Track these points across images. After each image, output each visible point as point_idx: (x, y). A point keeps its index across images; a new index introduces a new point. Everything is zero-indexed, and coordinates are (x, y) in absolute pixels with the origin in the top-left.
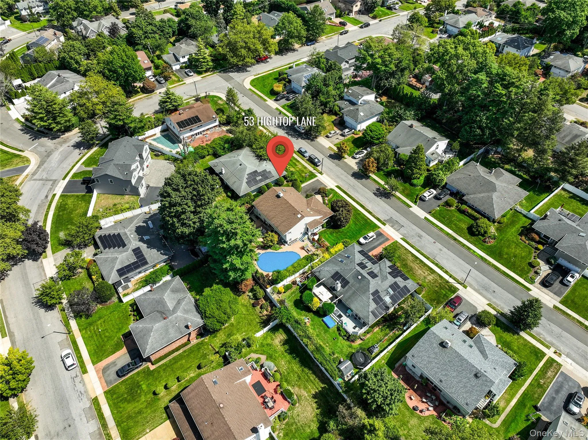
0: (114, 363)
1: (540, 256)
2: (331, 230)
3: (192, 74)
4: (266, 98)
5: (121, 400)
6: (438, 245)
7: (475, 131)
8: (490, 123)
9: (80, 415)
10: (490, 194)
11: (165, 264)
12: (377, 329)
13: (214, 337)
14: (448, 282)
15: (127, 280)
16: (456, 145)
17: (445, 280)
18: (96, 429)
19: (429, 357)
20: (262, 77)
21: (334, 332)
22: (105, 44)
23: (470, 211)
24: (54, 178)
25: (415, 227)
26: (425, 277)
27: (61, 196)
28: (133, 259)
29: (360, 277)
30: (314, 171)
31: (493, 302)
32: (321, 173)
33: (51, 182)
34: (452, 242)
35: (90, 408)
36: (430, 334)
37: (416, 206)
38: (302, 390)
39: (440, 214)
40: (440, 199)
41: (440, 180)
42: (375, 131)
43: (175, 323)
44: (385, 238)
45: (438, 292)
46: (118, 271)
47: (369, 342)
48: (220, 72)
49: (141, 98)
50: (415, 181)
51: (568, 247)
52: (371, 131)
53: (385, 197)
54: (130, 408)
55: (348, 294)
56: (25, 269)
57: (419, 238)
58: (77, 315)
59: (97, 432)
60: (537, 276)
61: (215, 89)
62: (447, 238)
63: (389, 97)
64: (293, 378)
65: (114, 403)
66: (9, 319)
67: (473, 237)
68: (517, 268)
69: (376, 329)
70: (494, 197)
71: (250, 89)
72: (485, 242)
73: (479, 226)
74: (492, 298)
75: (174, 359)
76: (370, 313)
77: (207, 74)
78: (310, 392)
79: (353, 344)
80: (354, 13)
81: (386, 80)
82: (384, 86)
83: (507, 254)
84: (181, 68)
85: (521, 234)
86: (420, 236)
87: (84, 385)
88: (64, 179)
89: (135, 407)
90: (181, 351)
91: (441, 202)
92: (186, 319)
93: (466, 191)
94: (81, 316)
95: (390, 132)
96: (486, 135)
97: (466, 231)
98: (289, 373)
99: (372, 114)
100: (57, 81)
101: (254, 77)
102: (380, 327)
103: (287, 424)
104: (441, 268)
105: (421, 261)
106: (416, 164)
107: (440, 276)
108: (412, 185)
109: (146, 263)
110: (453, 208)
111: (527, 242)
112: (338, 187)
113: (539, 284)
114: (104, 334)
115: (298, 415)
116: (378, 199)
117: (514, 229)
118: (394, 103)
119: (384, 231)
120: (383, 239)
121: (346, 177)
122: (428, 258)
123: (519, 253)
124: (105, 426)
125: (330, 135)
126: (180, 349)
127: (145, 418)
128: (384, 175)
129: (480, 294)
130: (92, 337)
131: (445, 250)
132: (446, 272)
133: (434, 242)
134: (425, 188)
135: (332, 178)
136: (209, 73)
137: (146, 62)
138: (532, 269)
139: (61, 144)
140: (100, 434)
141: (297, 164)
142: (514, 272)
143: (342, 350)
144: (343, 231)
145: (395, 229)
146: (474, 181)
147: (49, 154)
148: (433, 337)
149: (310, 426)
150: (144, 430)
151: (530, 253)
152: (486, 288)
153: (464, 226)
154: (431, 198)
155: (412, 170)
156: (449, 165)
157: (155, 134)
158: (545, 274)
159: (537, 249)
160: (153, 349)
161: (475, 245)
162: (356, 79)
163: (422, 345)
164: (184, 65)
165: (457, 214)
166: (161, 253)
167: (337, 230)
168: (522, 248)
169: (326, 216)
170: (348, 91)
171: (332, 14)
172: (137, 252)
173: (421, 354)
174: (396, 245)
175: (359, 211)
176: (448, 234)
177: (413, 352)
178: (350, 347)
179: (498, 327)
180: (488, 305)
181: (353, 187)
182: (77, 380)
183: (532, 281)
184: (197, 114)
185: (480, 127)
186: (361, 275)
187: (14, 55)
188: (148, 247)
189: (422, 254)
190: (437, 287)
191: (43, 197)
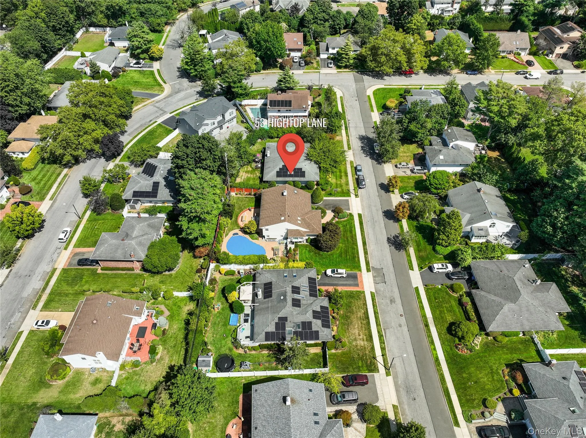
0: (84, 253)
1: (507, 401)
2: (313, 248)
3: (332, 65)
4: (375, 109)
5: (65, 280)
6: (403, 320)
7: (546, 227)
8: (567, 225)
9: (39, 274)
10: (503, 302)
11: (172, 205)
12: (267, 352)
13: (152, 276)
14: (375, 358)
15: (136, 202)
16: (524, 235)
17: (374, 354)
18: (39, 288)
19: (266, 401)
20: (391, 89)
21: (230, 330)
22: (281, 20)
23: (469, 307)
24: (166, 110)
25: (396, 290)
26: (355, 340)
27: (159, 124)
28: (149, 189)
29: (282, 298)
30: (352, 191)
31: (402, 408)
32: (356, 196)
33: (162, 112)
34: (422, 326)
35: (48, 273)
36: (284, 383)
37: (419, 272)
38: (168, 356)
39: (434, 293)
40: (450, 278)
41: (462, 258)
42: (437, 179)
43: (126, 247)
44: (356, 283)
45: (354, 360)
46: (134, 192)
47: (249, 357)
48: (357, 72)
49: (274, 73)
50: (438, 248)
51: (540, 411)
52: (434, 177)
53: (396, 248)
54: (66, 288)
55: (263, 306)
56: (97, 163)
57: (389, 302)
58: (94, 210)
59: (38, 290)
60: (481, 419)
61: (339, 86)
62: (420, 318)
63: (502, 155)
64: (171, 343)
65: (61, 279)
66: (62, 191)
67: (448, 335)
68: (466, 395)
69: (265, 352)
70: (506, 308)
71: (369, 96)
72: (457, 347)
73: (459, 327)
74: (405, 403)
75: (115, 274)
76: (264, 333)
77: (345, 70)
78: (171, 361)
79: (235, 350)
80: (554, 55)
81: (505, 134)
82: (499, 140)
83: (470, 374)
84: (328, 58)
85: (507, 366)
86: (392, 301)
87: (58, 257)
88: (170, 113)
89: (67, 290)
90: (124, 272)
91: (449, 282)
92: (134, 249)
93: (484, 285)
94: (95, 212)
95: (455, 187)
96: (557, 237)
97: (447, 325)
98: (171, 337)
99: (454, 162)
100: (222, 39)
101: (383, 86)
102: (271, 352)
103: (134, 371)
104: (382, 342)
105: (368, 323)
106: (444, 229)
107: (373, 348)
108: (434, 249)
109: (156, 196)
110: (456, 295)
111: (507, 377)
112: (360, 216)
113: (477, 428)
114: (95, 231)
115: (147, 372)
116: (386, 245)
117: (509, 356)
118: (503, 163)
119: (361, 276)
120: (352, 282)
121: (377, 210)
122: (378, 324)
123: (484, 382)
124: (44, 289)
125: (399, 166)
126: (124, 270)
127: (66, 301)
128: (416, 226)
129: (397, 391)
130: (88, 229)
131: (405, 329)
132: (383, 349)
133: (401, 315)
134: (445, 260)
135: (362, 205)
136: (347, 70)
137: (299, 43)
138: (482, 407)
139: (192, 87)
140: (38, 293)
141: (343, 177)
142: (459, 396)
143: (221, 347)
144: (322, 255)
145: (374, 280)
146: (500, 279)
147: (179, 91)
148: (284, 386)
149: (146, 385)
150: (58, 308)
151: (498, 390)
152: (409, 390)
153: (450, 319)
154: (442, 273)
155: (439, 234)
156: (487, 249)
157: (256, 105)
158: (495, 423)
159: (511, 391)
160: (100, 257)
161: (443, 344)
162: (483, 124)
163: (271, 387)
164: (332, 56)
165: (454, 304)
166: (171, 195)
167: (317, 251)
168: (493, 380)
169: (312, 232)
170: (447, 130)
171: (524, 49)
172: (156, 185)
173: (263, 393)
174: (360, 295)
175: (357, 246)
176: (424, 316)
177: (260, 387)
178: (230, 350)
179: (379, 431)
180: (394, 406)
181: (374, 222)
182: (58, 251)
183: (469, 419)
184: (292, 99)
185: (554, 226)
186: (285, 296)
187: (215, 11)
188: (165, 186)
189: (377, 318)
190: (359, 355)
191: (149, 120)
